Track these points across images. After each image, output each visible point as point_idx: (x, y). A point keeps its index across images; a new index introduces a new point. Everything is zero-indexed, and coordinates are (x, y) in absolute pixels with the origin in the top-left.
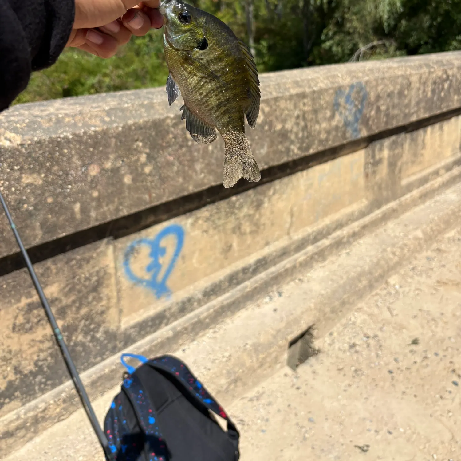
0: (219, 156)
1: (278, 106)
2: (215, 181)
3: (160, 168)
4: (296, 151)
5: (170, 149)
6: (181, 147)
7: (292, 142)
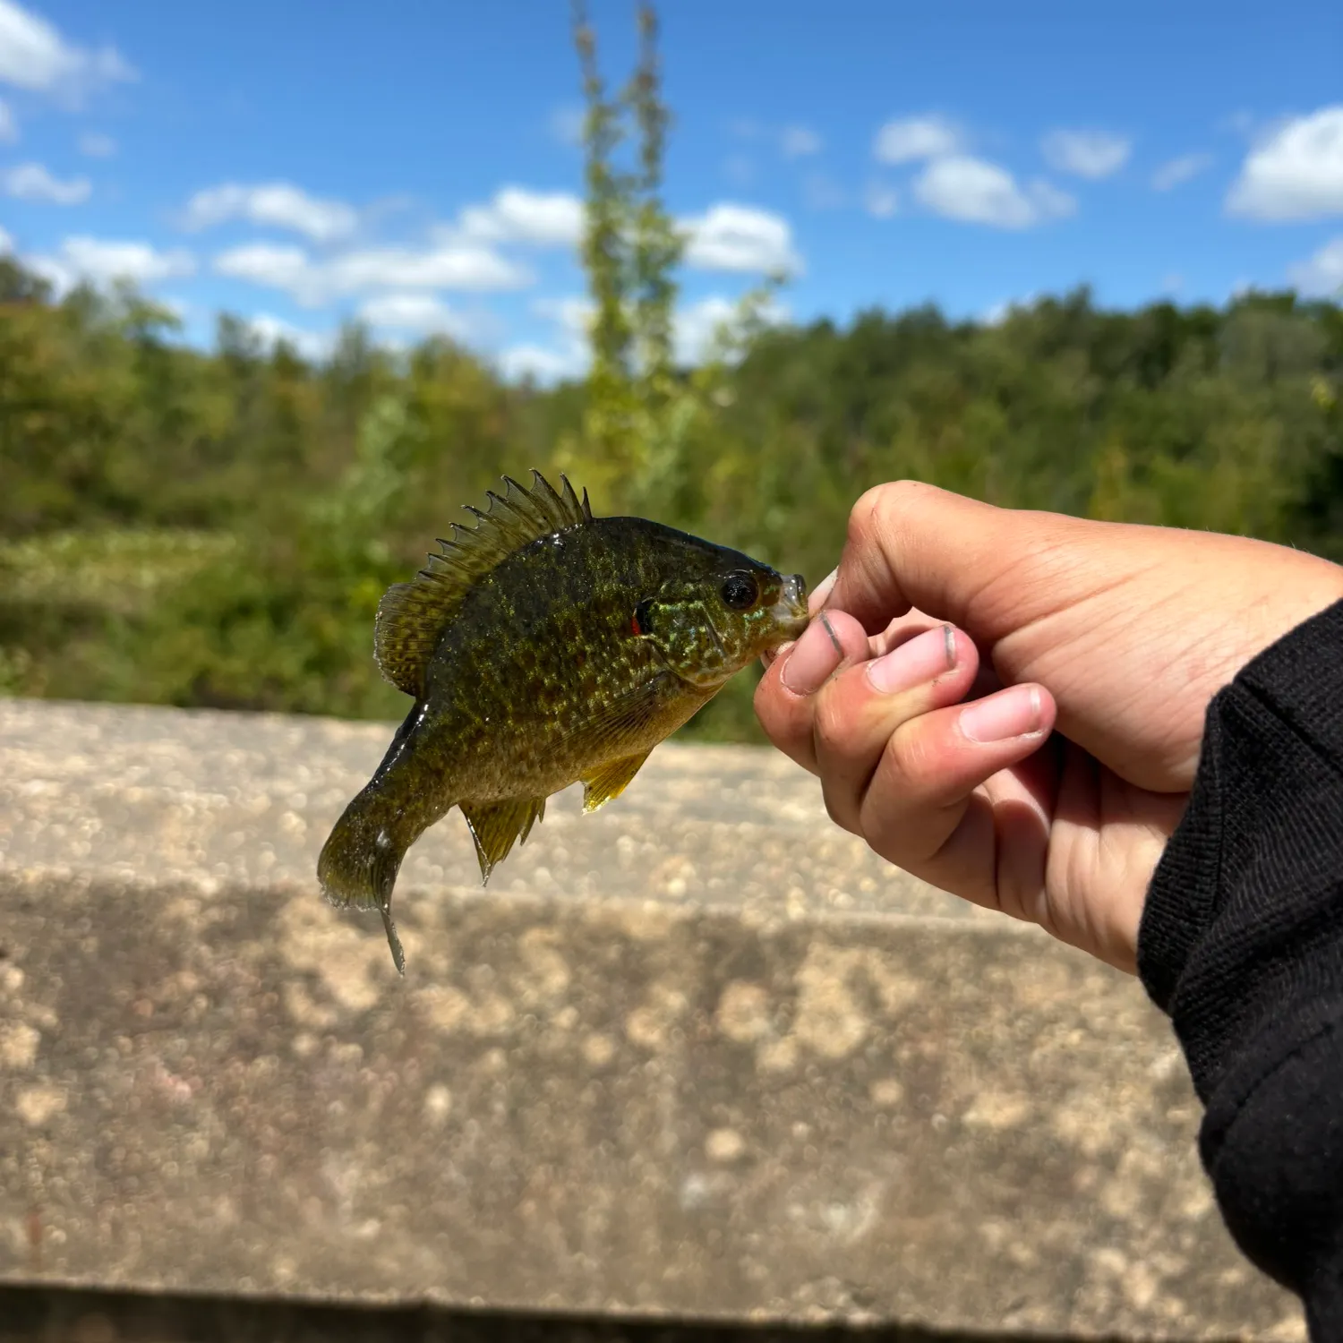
0: (498, 1160)
1: (1007, 989)
2: (452, 1284)
3: (110, 1116)
4: (1143, 1293)
5: (180, 1043)
6: (249, 1049)
7: (1109, 1230)
